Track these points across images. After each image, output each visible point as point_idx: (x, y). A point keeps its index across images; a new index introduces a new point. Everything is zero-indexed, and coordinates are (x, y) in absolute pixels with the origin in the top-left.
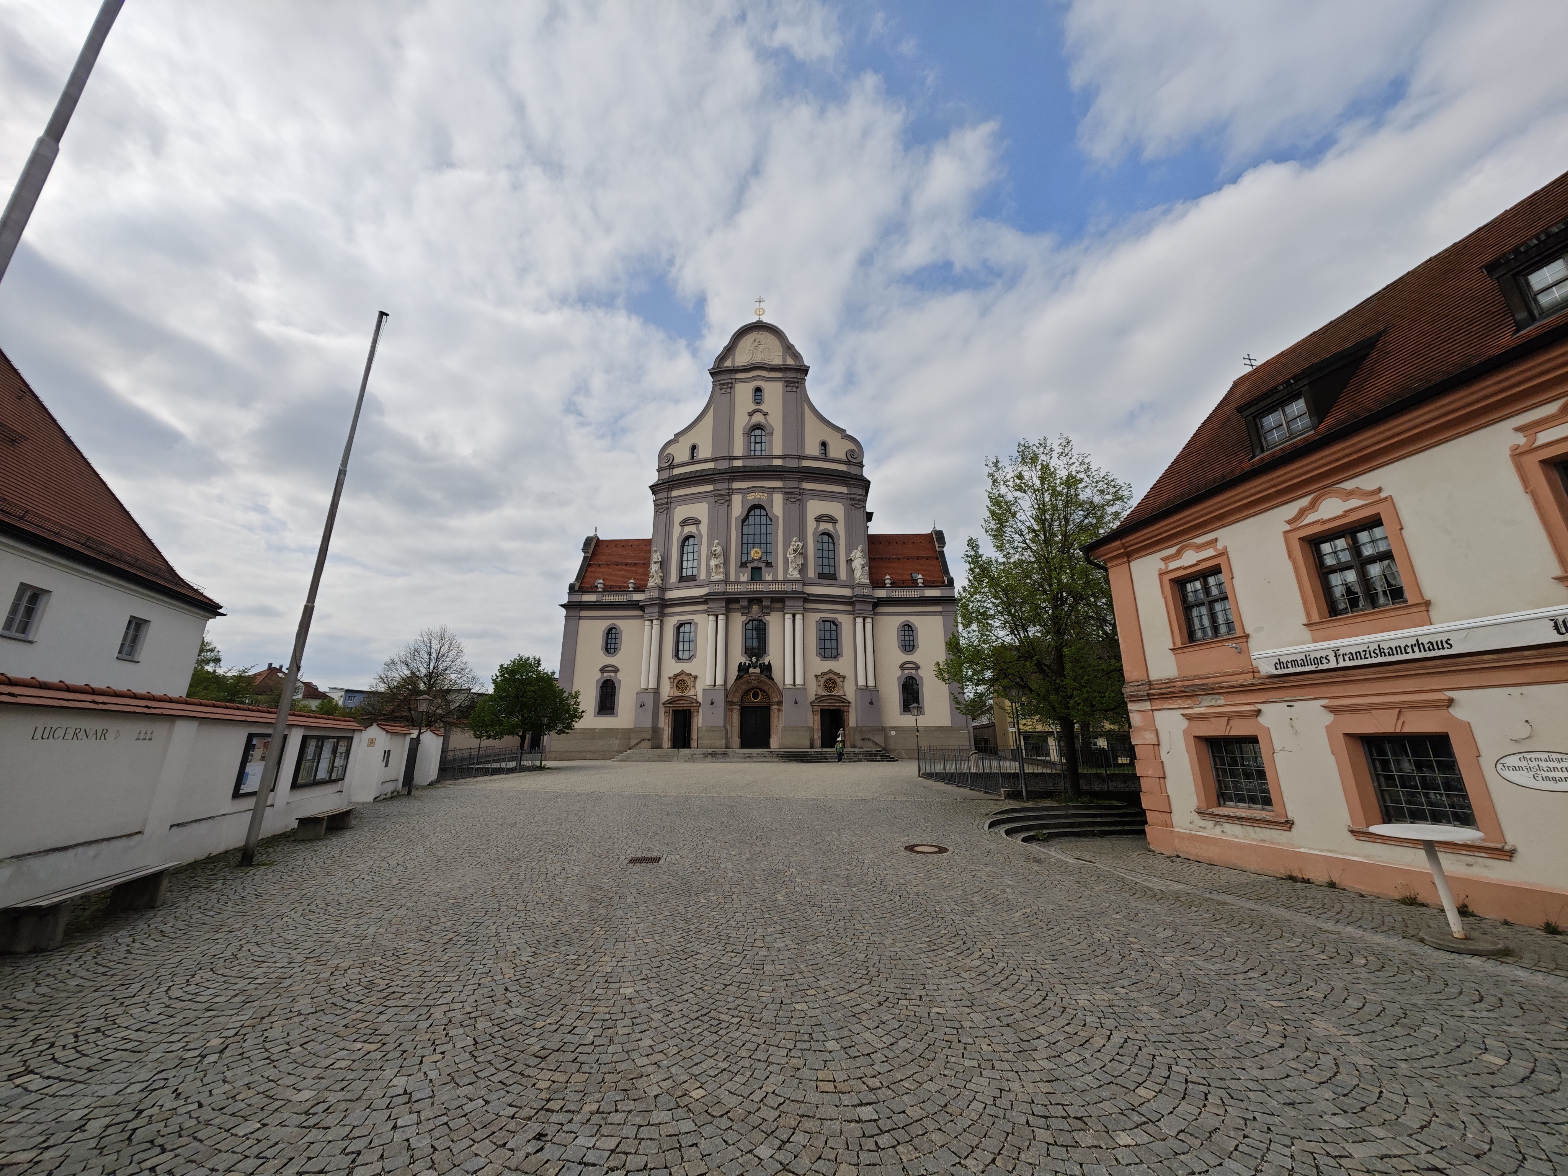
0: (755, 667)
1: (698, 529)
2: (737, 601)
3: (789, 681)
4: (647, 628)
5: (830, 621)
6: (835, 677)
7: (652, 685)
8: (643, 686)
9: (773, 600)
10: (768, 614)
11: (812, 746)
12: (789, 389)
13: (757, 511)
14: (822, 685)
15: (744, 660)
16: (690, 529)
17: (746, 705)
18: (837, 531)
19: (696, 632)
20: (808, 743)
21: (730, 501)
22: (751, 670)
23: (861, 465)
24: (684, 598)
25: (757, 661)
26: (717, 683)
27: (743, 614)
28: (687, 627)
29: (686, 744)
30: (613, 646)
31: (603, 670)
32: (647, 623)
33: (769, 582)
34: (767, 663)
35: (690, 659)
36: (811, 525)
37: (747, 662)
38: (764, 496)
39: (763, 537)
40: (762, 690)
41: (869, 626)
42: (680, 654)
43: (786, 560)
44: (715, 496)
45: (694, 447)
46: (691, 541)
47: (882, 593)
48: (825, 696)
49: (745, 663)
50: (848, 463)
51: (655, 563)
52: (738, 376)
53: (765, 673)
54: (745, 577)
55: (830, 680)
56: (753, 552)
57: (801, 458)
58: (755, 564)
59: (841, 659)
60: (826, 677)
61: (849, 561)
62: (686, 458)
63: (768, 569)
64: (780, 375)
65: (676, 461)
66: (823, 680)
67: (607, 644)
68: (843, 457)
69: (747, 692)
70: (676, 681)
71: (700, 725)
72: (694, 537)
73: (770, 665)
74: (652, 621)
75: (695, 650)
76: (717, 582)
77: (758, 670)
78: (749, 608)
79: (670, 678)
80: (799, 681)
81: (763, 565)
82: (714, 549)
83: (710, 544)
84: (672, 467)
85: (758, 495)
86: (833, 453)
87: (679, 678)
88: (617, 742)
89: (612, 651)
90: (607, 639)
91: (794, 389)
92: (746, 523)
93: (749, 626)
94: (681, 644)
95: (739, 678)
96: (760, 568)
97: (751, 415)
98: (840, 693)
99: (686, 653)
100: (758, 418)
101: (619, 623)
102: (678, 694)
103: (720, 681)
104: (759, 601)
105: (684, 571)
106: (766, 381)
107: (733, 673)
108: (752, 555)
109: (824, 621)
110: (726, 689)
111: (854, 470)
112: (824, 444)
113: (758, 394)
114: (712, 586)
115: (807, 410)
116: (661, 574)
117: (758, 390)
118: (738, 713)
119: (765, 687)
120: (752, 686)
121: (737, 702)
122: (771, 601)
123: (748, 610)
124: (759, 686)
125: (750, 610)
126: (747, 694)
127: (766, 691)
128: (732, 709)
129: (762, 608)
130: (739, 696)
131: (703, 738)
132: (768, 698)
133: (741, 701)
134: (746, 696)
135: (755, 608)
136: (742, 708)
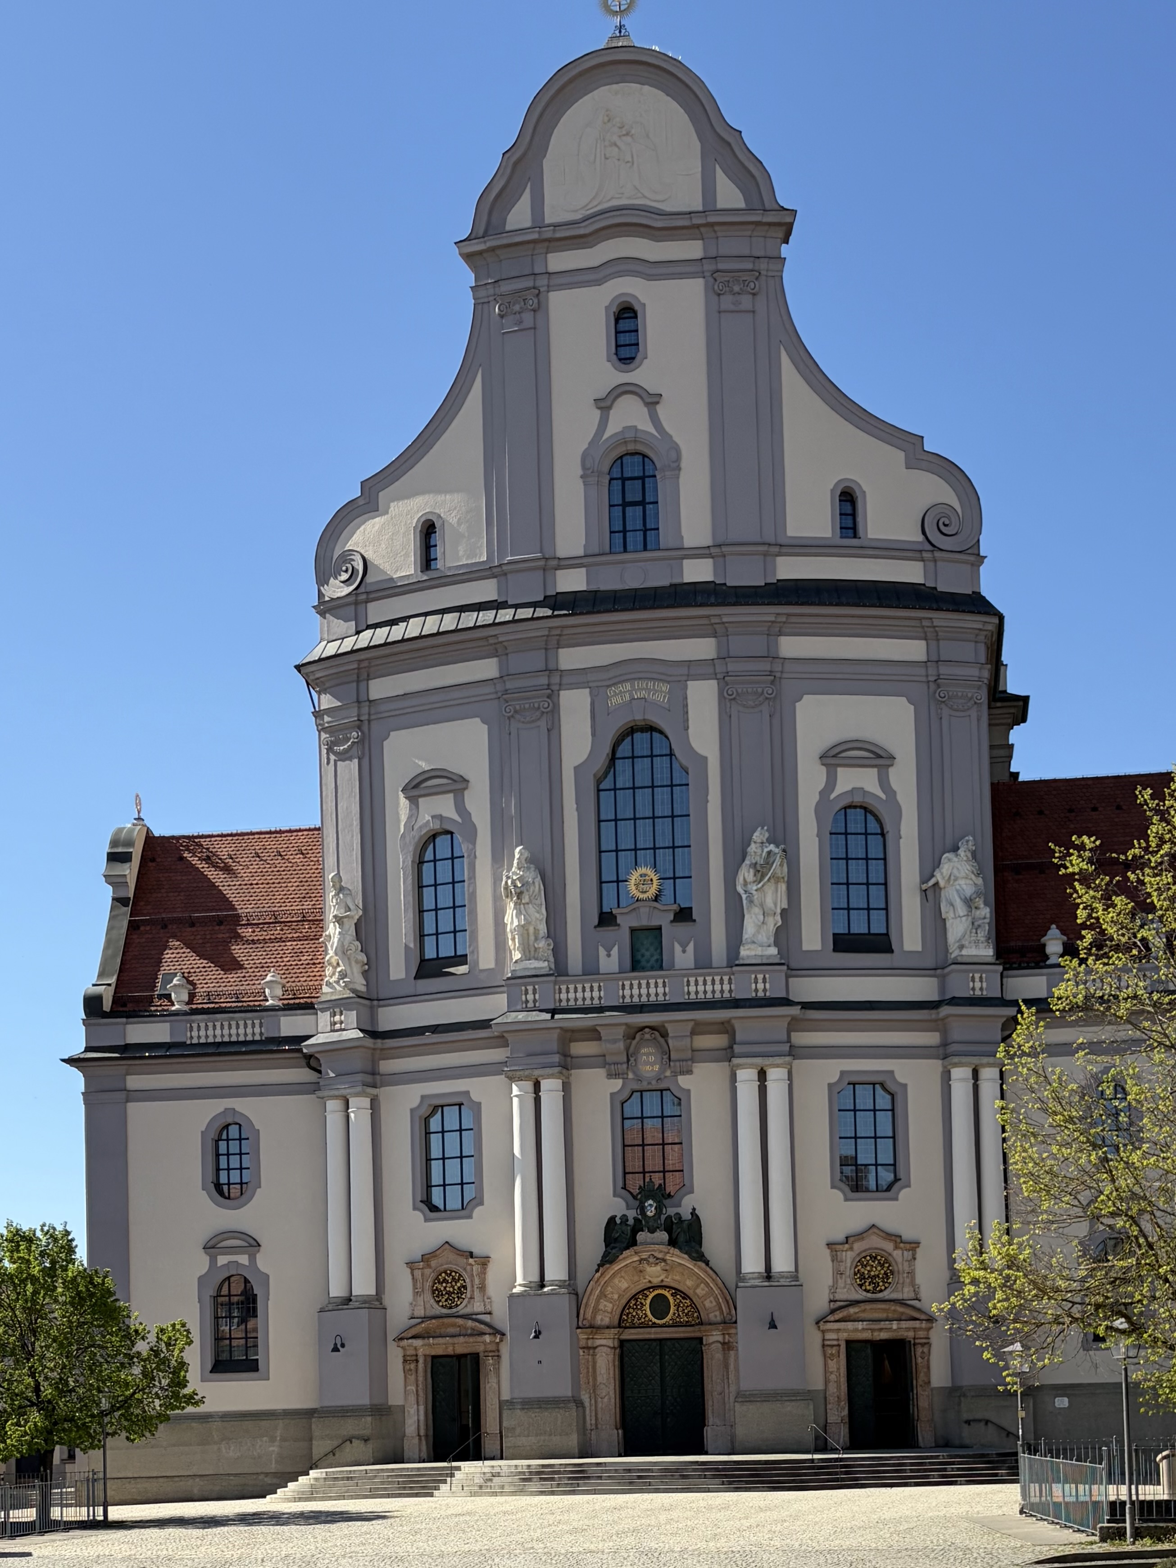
0: (653, 1228)
1: (462, 809)
2: (592, 1033)
3: (752, 1264)
4: (332, 1124)
5: (873, 1083)
6: (889, 1246)
7: (362, 1285)
8: (337, 1290)
9: (699, 1030)
10: (687, 1069)
11: (821, 1445)
12: (727, 301)
13: (641, 745)
14: (849, 1272)
15: (619, 1207)
16: (435, 811)
17: (632, 1335)
18: (891, 793)
19: (477, 1129)
20: (810, 1438)
21: (553, 712)
22: (643, 1235)
23: (974, 556)
24: (434, 1028)
25: (659, 1210)
26: (547, 1277)
27: (612, 1072)
28: (451, 1117)
29: (471, 1446)
30: (235, 1177)
31: (211, 1247)
32: (331, 1107)
33: (686, 973)
34: (686, 1215)
35: (465, 1209)
36: (810, 781)
37: (632, 1214)
38: (660, 693)
39: (664, 826)
40: (676, 1292)
41: (989, 1092)
42: (437, 1193)
43: (734, 899)
44: (507, 695)
45: (429, 531)
46: (443, 845)
47: (1029, 989)
48: (857, 1303)
49: (624, 1218)
50: (929, 556)
51: (340, 919)
52: (558, 261)
53: (683, 1244)
54: (614, 956)
55: (873, 1255)
56: (634, 877)
57: (774, 550)
58: (642, 918)
59: (904, 1194)
60: (858, 1246)
61: (932, 892)
62: (405, 563)
63: (682, 928)
64: (692, 249)
65: (375, 581)
66: (849, 1257)
67: (216, 1170)
68: (911, 532)
69: (634, 1297)
70: (429, 1273)
71: (505, 1399)
72: (449, 834)
73: (696, 1219)
74: (345, 1098)
75: (478, 1183)
76: (528, 983)
77: (661, 1238)
78: (630, 1056)
80: (782, 1263)
81: (664, 919)
83: (502, 859)
84: (361, 597)
85: (641, 690)
86: (878, 524)
87: (436, 1265)
88: (274, 1449)
89: (235, 1190)
90: (216, 1155)
91: (746, 301)
92: (607, 784)
93: (632, 1108)
94: (436, 1166)
95: (607, 1258)
96: (658, 929)
97: (604, 405)
98: (906, 1293)
99: (453, 1193)
100: (629, 417)
101: (244, 1106)
102: (441, 1309)
103: (556, 1271)
104: (657, 1031)
105: (430, 942)
106: (650, 277)
107: (593, 1246)
108: (632, 886)
109: (852, 1084)
110: (573, 1292)
111: (950, 575)
112: (847, 498)
113: (624, 325)
114: (515, 989)
115: (792, 381)
116: (360, 955)
117: (626, 315)
118: (611, 1357)
119: (687, 1284)
120: (650, 1282)
121: (608, 1327)
122: (693, 1033)
123: (628, 1060)
124: (668, 1281)
125: (632, 1059)
126: (635, 1304)
127: (690, 1293)
128: (595, 1348)
129: (667, 1055)
130: (611, 1313)
131: (518, 1431)
132: (696, 1315)
133: (619, 1326)
134: (631, 1310)
135: (648, 1054)
136: (622, 1343)
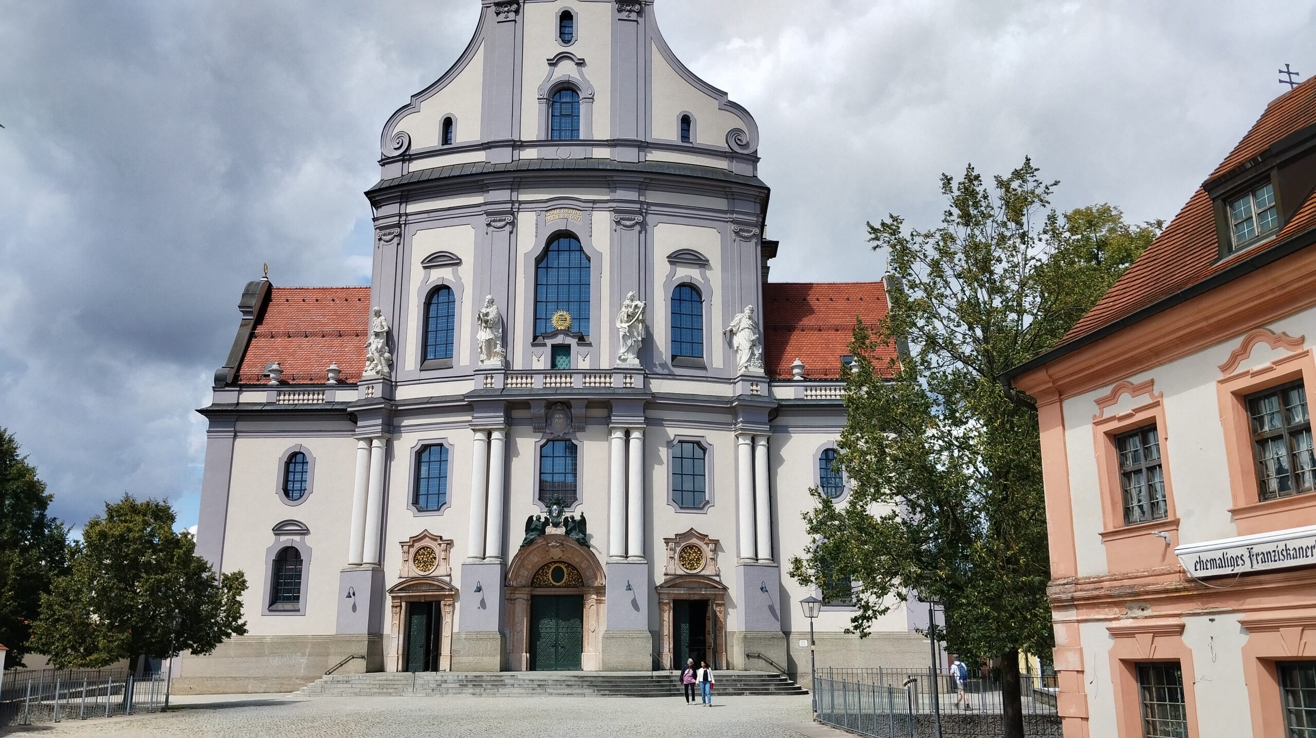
0: (556, 525)
1: (455, 274)
2: (526, 405)
3: (616, 548)
4: (361, 455)
5: (693, 442)
6: (701, 542)
7: (369, 556)
8: (353, 558)
9: (591, 404)
10: (582, 429)
11: (657, 666)
12: (624, 15)
13: (564, 242)
14: (676, 556)
15: (537, 510)
16: (439, 275)
17: (539, 592)
18: (707, 280)
19: (450, 462)
20: (649, 661)
21: (513, 224)
22: (550, 530)
23: (754, 159)
24: (429, 400)
25: (561, 512)
26: (488, 552)
27: (537, 430)
28: (436, 452)
29: (431, 663)
30: (297, 486)
31: (279, 530)
32: (362, 444)
33: (585, 373)
34: (578, 518)
35: (439, 509)
36: (661, 270)
37: (543, 516)
38: (576, 217)
39: (574, 289)
40: (569, 565)
41: (761, 451)
42: (422, 499)
43: (613, 330)
44: (488, 214)
45: (448, 123)
46: (443, 297)
47: (784, 393)
48: (681, 576)
49: (539, 518)
50: (730, 155)
51: (377, 335)
53: (574, 535)
54: (541, 361)
55: (691, 547)
56: (555, 318)
57: (643, 146)
58: (559, 340)
59: (710, 510)
60: (685, 542)
61: (730, 335)
62: (434, 140)
63: (583, 348)
65: (415, 148)
66: (677, 548)
67: (286, 481)
68: (721, 144)
69: (542, 568)
70: (413, 551)
71: (456, 630)
72: (447, 288)
73: (583, 521)
74: (370, 441)
75: (448, 492)
76: (488, 373)
77: (561, 531)
78: (548, 419)
79: (402, 544)
80: (635, 549)
81: (573, 342)
82: (484, 311)
83: (477, 300)
84: (406, 157)
85: (566, 214)
86: (702, 136)
87: (418, 545)
88: (304, 661)
89: (296, 494)
90: (287, 472)
91: (633, 16)
92: (543, 264)
93: (548, 450)
94: (424, 482)
95: (527, 543)
96: (569, 346)
97: (553, 63)
98: (710, 571)
99: (433, 497)
100: (566, 70)
101: (309, 443)
102: (416, 572)
103: (493, 549)
104: (566, 405)
105: (431, 350)
106: (581, 1)
107: (517, 537)
108: (554, 322)
109: (680, 442)
110: (503, 564)
111: (740, 169)
112: (686, 121)
113: (565, 23)
114: (480, 379)
115: (657, 58)
116: (387, 355)
117: (566, 17)
118: (525, 606)
119: (575, 560)
120: (552, 558)
121: (524, 586)
122: (587, 407)
123: (546, 421)
124: (564, 558)
125: (549, 421)
126: (542, 572)
127: (577, 566)
128: (515, 600)
129: (571, 419)
130: (527, 577)
131: (462, 653)
132: (580, 580)
133: (532, 586)
134: (540, 576)
135: (559, 418)
136: (533, 597)
